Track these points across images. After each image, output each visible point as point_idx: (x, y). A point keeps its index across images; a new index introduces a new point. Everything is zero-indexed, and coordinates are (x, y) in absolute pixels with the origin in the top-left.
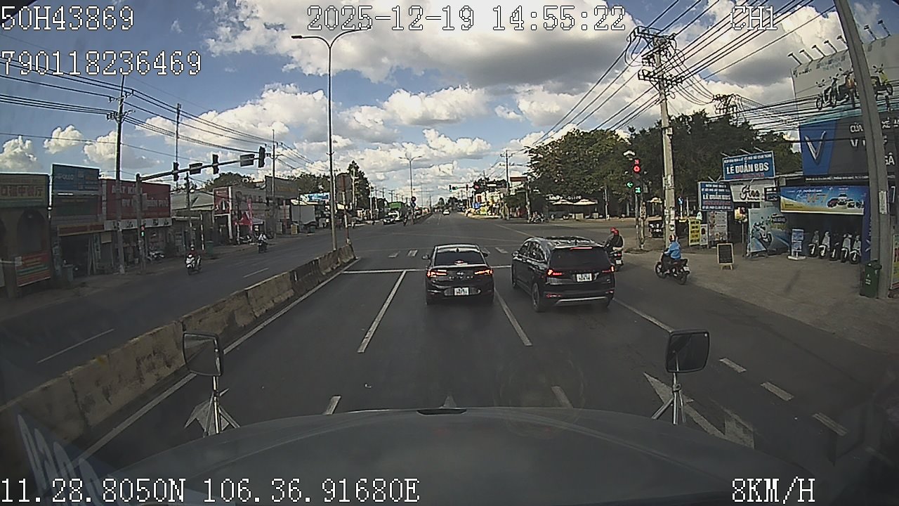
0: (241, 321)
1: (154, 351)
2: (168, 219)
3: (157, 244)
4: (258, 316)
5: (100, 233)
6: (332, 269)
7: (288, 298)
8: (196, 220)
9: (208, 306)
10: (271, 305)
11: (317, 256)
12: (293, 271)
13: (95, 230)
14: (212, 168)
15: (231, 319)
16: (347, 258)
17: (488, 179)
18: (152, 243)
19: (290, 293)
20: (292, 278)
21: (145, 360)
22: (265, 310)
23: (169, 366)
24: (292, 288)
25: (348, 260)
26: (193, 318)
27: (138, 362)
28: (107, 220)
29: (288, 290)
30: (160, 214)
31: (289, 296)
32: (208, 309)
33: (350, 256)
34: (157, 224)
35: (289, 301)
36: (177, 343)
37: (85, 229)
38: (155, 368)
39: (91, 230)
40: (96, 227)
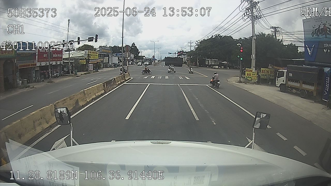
0: (81, 104)
1: (41, 118)
2: (61, 62)
3: (57, 71)
4: (88, 101)
5: (35, 67)
6: (121, 82)
7: (102, 94)
8: (72, 62)
9: (67, 97)
10: (94, 96)
11: (115, 77)
12: (104, 83)
13: (33, 66)
14: (77, 42)
15: (77, 102)
16: (127, 78)
17: (183, 51)
18: (55, 70)
19: (103, 91)
20: (104, 86)
21: (37, 121)
22: (91, 99)
23: (48, 123)
24: (104, 90)
25: (127, 79)
26: (60, 103)
27: (34, 122)
28: (38, 62)
29: (102, 90)
30: (58, 59)
31: (102, 93)
32: (67, 99)
33: (128, 77)
34: (57, 63)
35: (102, 95)
36: (51, 114)
37: (29, 65)
38: (41, 124)
39: (31, 66)
40: (33, 65)
